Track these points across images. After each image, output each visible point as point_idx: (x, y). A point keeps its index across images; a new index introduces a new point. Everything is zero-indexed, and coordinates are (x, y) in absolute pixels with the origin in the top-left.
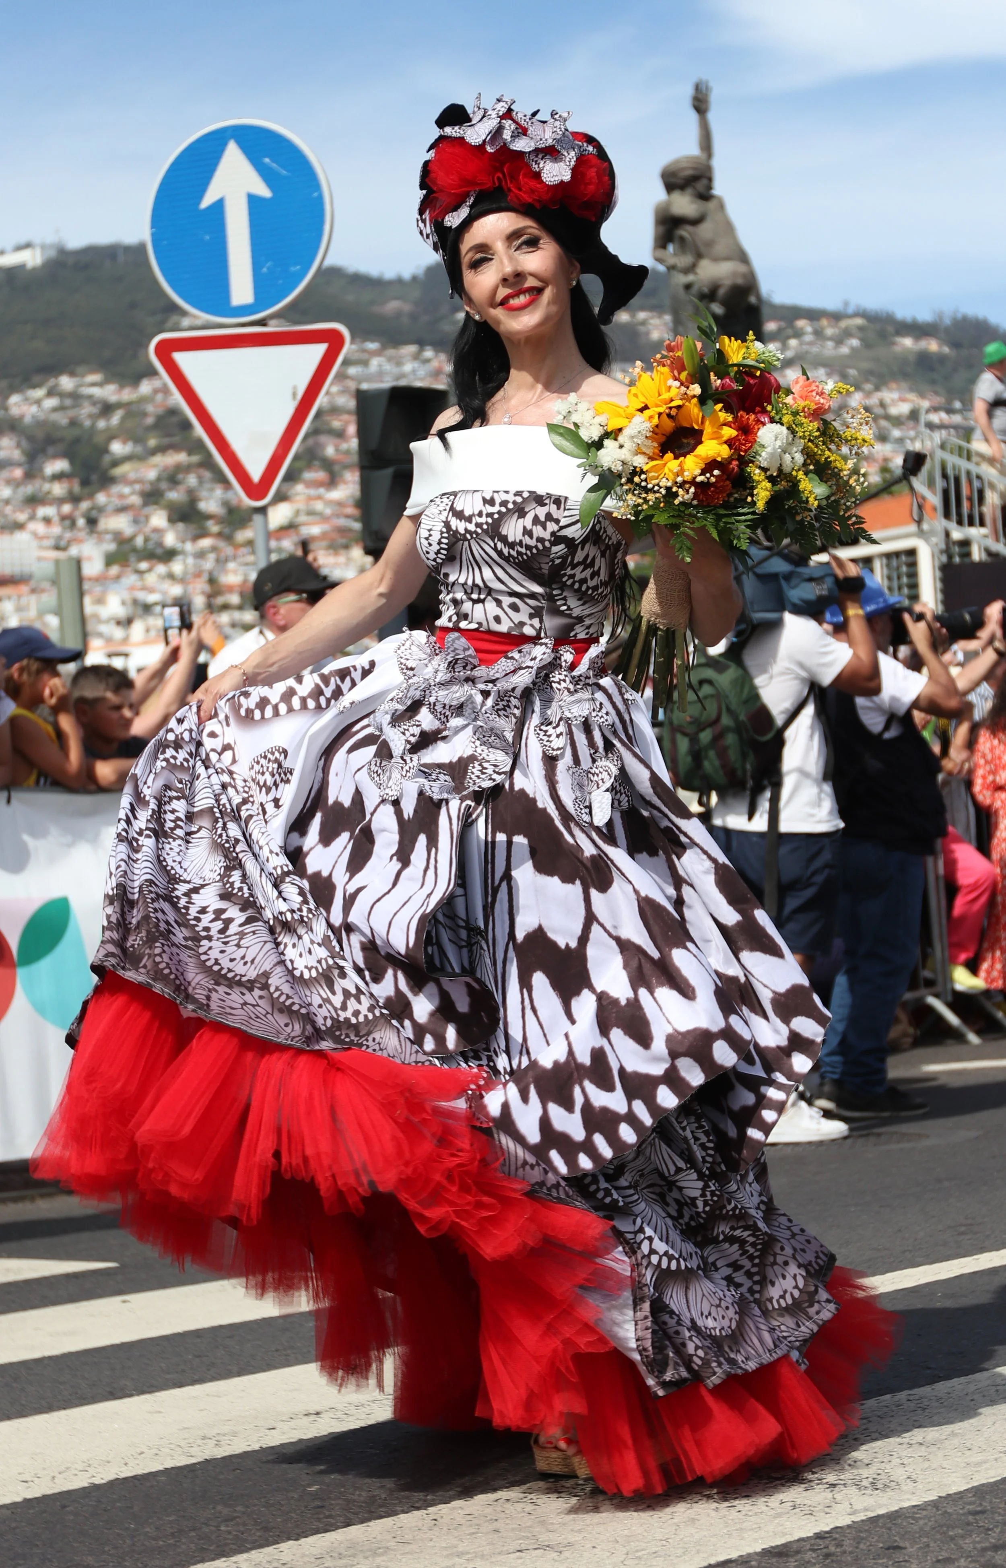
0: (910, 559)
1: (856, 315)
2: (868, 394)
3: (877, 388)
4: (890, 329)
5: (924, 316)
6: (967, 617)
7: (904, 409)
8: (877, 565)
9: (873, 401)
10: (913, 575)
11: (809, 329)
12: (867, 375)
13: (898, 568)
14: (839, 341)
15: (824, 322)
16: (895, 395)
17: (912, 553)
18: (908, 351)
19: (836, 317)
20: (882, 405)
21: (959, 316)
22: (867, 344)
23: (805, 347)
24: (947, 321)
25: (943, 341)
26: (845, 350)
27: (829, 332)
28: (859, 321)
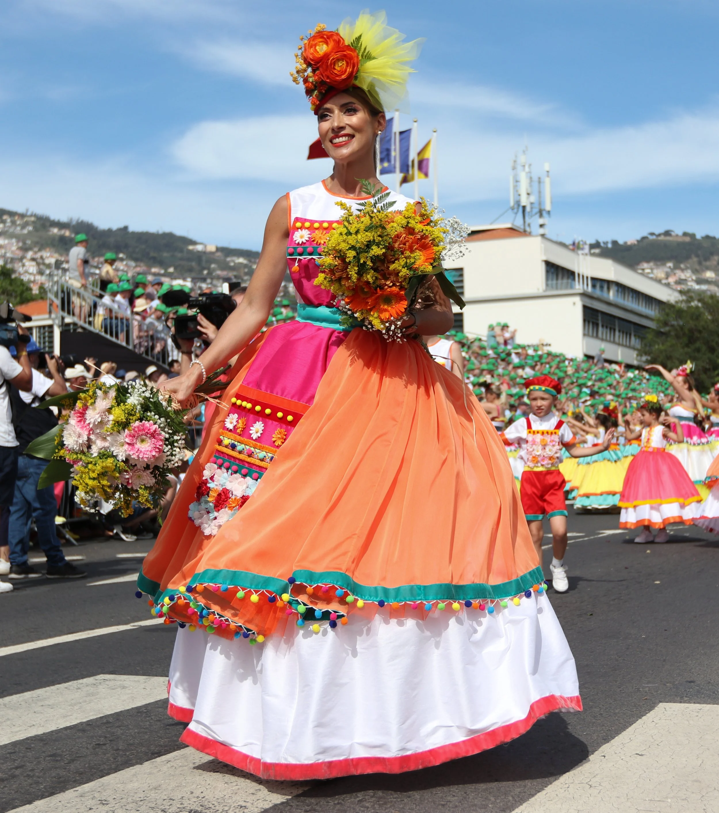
0: (50, 330)
1: (31, 216)
2: (36, 253)
3: (40, 250)
4: (48, 224)
5: (64, 219)
6: (72, 358)
7: (52, 261)
8: (34, 331)
9: (38, 255)
10: (51, 337)
11: (9, 220)
12: (36, 244)
13: (44, 333)
14: (23, 227)
15: (16, 218)
16: (48, 254)
17: (51, 327)
18: (55, 235)
19: (22, 216)
20: (42, 257)
21: (80, 221)
22: (36, 229)
23: (6, 229)
24: (74, 223)
25: (71, 232)
26: (25, 231)
27: (18, 222)
28: (33, 219)
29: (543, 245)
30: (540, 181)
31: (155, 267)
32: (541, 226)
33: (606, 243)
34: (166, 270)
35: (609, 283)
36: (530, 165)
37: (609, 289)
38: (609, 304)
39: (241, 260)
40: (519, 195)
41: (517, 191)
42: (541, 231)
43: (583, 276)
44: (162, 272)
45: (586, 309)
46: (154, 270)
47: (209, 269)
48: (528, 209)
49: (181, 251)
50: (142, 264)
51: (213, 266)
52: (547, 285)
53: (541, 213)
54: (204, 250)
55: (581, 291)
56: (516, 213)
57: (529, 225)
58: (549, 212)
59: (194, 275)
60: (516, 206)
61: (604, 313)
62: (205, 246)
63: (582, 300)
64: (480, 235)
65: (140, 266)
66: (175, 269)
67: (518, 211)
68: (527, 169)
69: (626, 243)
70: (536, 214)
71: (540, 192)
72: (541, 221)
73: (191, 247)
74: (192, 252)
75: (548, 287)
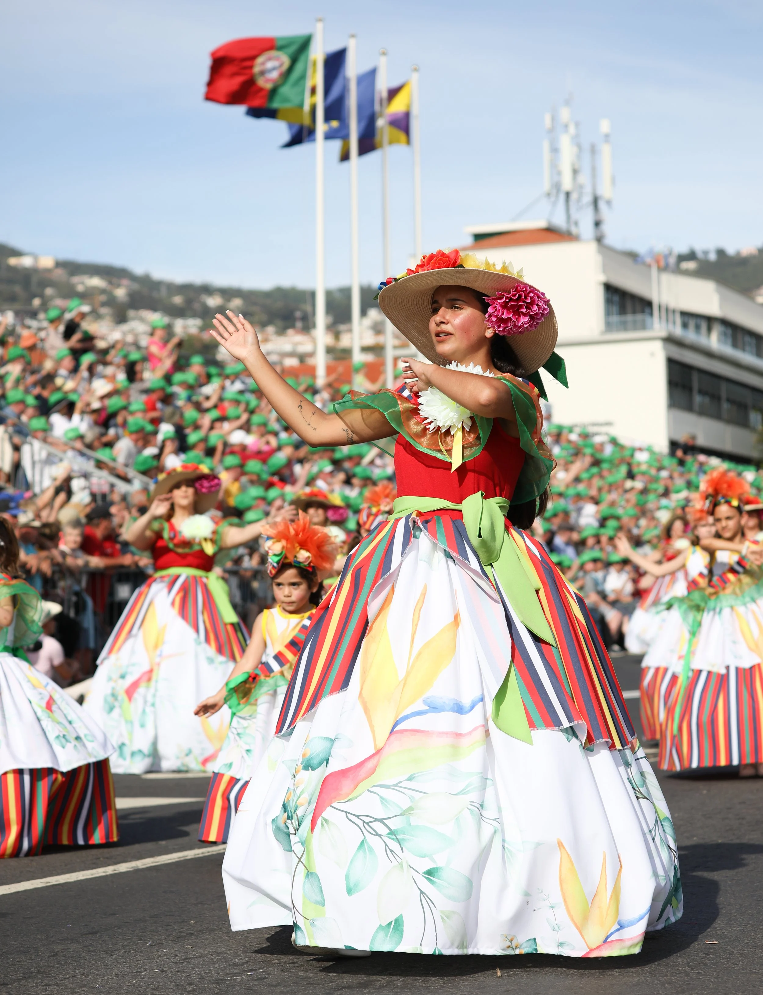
29: (599, 257)
30: (593, 150)
32: (597, 225)
33: (706, 253)
35: (710, 320)
36: (577, 124)
37: (709, 330)
38: (709, 354)
39: (96, 282)
40: (559, 173)
41: (556, 166)
42: (597, 233)
43: (667, 310)
45: (671, 363)
47: (42, 296)
48: (574, 196)
51: (49, 291)
52: (608, 322)
53: (597, 204)
54: (34, 264)
55: (663, 334)
56: (555, 204)
57: (576, 224)
58: (608, 202)
59: (18, 306)
60: (554, 191)
61: (702, 371)
62: (36, 259)
63: (665, 348)
64: (494, 240)
67: (557, 199)
68: (572, 129)
69: (738, 254)
70: (588, 204)
71: (594, 168)
73: (13, 261)
74: (14, 270)
75: (609, 327)
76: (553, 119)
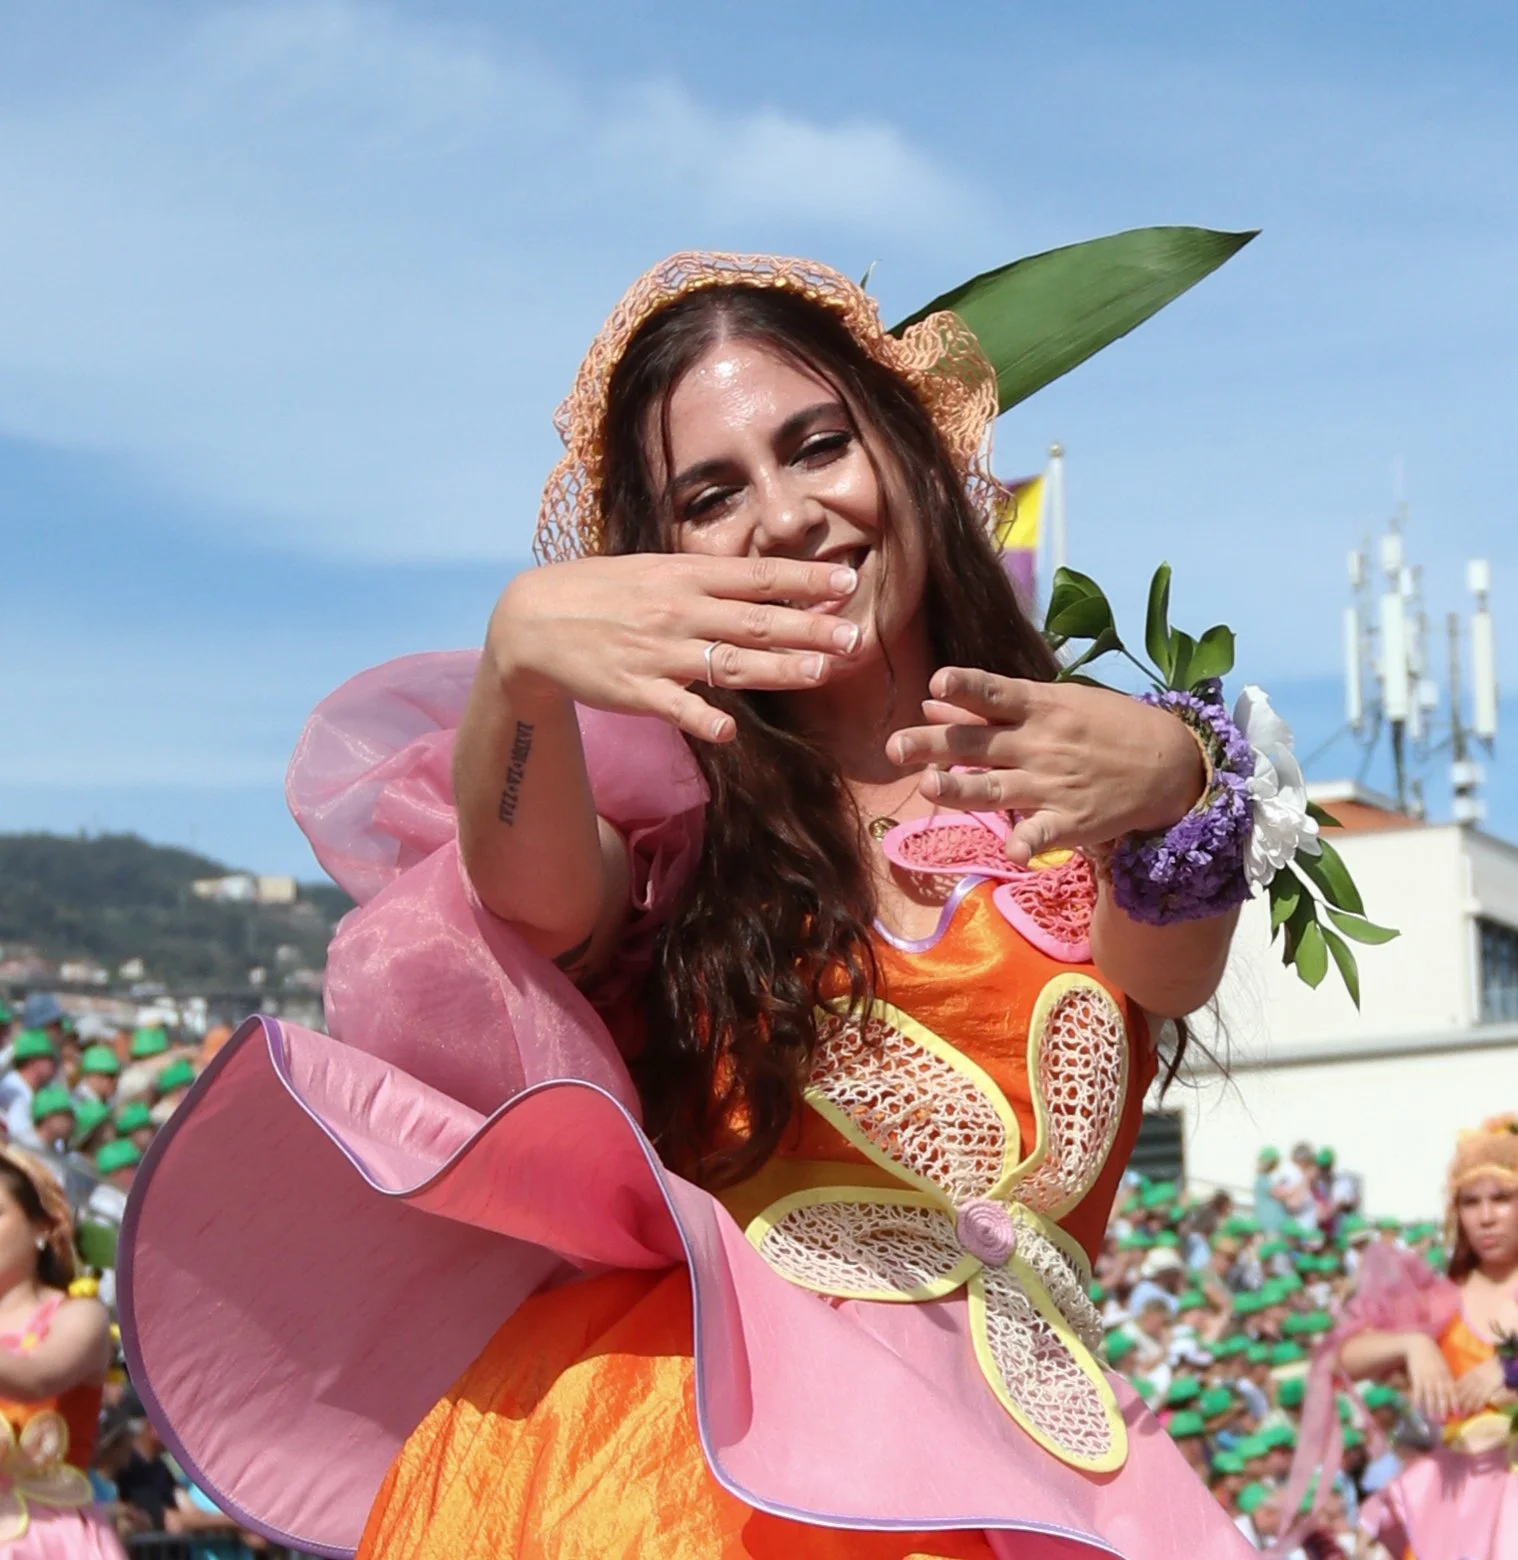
29: (1467, 862)
30: (1454, 629)
31: (73, 960)
32: (1463, 791)
34: (114, 970)
36: (1417, 573)
40: (1380, 681)
41: (1372, 665)
42: (1463, 809)
44: (100, 976)
46: (70, 971)
47: (269, 964)
48: (1413, 729)
49: (169, 901)
50: (27, 950)
51: (284, 953)
52: (1485, 1002)
53: (1459, 746)
54: (251, 894)
56: (1370, 747)
57: (1417, 789)
58: (1488, 743)
59: (215, 985)
60: (1369, 722)
62: (255, 882)
65: (19, 958)
66: (149, 965)
67: (1376, 736)
68: (1406, 584)
70: (1443, 746)
71: (1454, 669)
72: (1460, 774)
73: (203, 888)
74: (208, 905)
75: (1489, 1011)
76: (1365, 562)
